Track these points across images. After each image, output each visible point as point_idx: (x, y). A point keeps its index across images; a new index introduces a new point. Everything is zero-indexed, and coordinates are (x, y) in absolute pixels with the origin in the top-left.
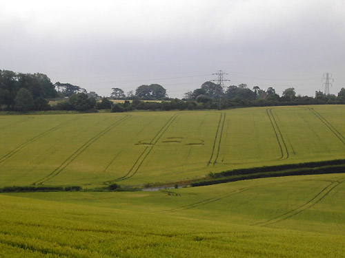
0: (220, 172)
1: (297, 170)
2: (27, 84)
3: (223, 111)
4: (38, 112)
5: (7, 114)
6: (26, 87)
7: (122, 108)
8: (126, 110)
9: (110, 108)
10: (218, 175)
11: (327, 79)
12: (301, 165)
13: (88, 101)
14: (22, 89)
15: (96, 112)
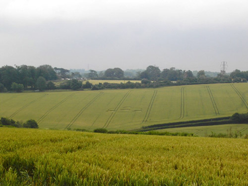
0: (148, 125)
1: (184, 124)
2: (42, 74)
3: (156, 89)
4: (50, 90)
5: (32, 92)
6: (42, 76)
7: (98, 87)
8: (100, 89)
9: (90, 88)
10: (146, 127)
11: (224, 65)
12: (187, 122)
13: (78, 84)
14: (40, 77)
15: (83, 90)
